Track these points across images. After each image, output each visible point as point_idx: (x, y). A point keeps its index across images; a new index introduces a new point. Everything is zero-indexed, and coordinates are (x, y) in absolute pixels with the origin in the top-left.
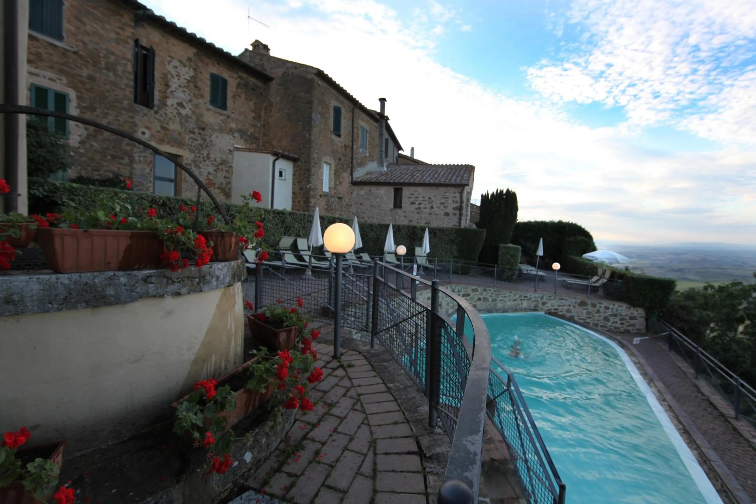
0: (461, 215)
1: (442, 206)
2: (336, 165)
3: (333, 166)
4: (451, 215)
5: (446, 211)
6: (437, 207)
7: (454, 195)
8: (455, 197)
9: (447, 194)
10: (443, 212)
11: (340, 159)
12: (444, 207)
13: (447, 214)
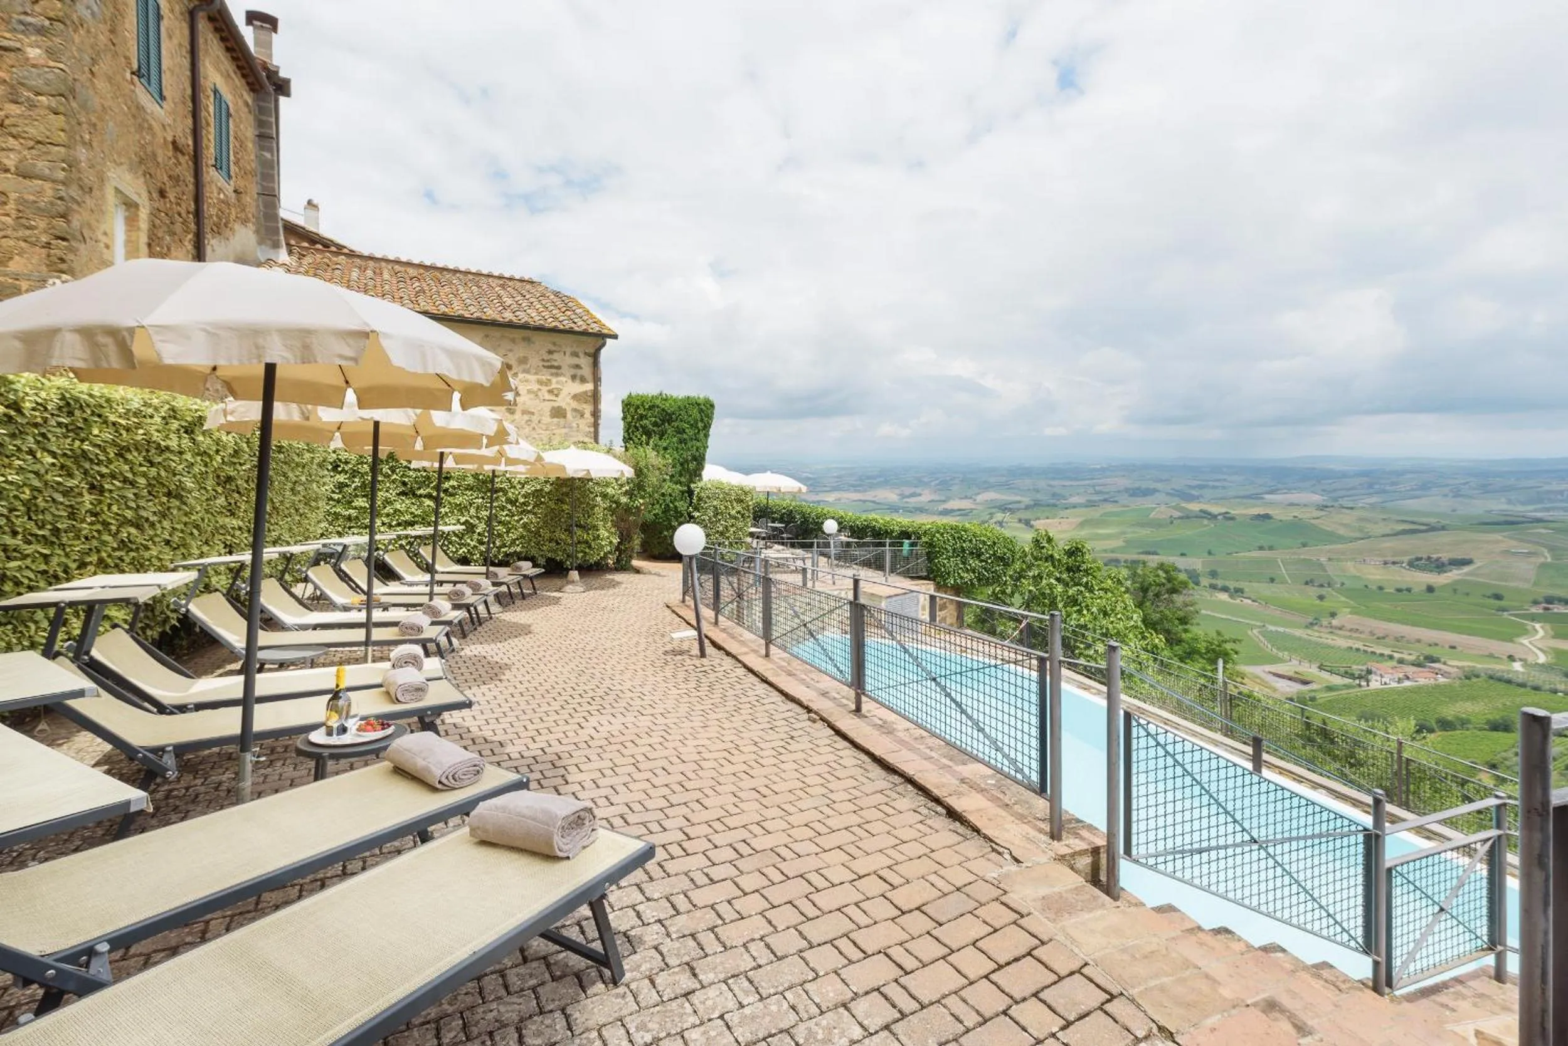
0: (596, 414)
1: (545, 389)
2: (154, 213)
3: (144, 214)
4: (569, 415)
5: (556, 404)
6: (529, 391)
7: (575, 361)
8: (578, 367)
9: (555, 356)
10: (547, 406)
11: (162, 194)
12: (550, 392)
13: (558, 413)
